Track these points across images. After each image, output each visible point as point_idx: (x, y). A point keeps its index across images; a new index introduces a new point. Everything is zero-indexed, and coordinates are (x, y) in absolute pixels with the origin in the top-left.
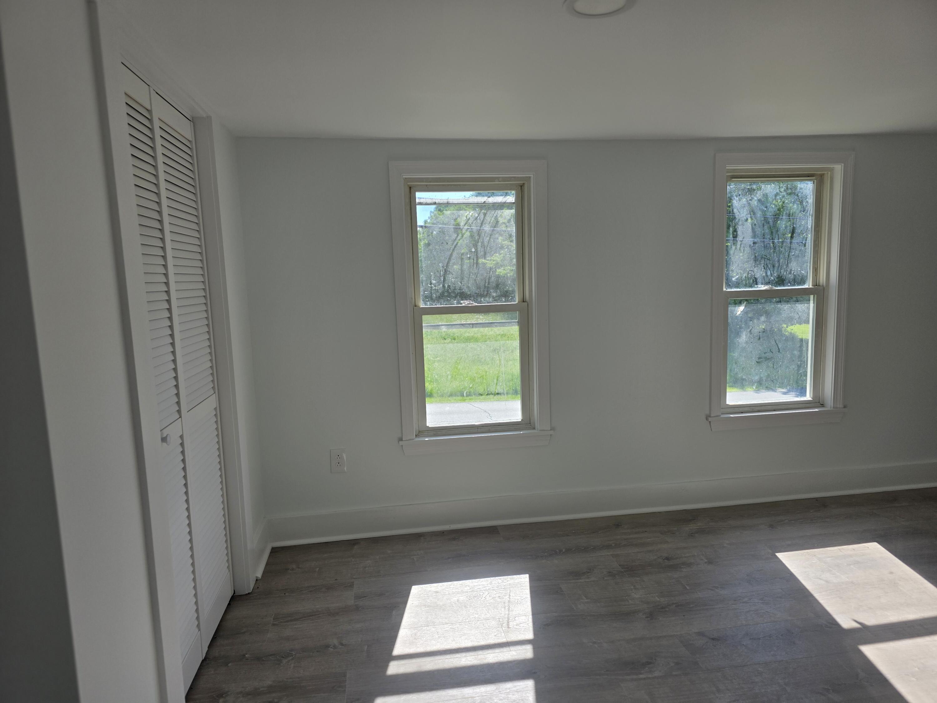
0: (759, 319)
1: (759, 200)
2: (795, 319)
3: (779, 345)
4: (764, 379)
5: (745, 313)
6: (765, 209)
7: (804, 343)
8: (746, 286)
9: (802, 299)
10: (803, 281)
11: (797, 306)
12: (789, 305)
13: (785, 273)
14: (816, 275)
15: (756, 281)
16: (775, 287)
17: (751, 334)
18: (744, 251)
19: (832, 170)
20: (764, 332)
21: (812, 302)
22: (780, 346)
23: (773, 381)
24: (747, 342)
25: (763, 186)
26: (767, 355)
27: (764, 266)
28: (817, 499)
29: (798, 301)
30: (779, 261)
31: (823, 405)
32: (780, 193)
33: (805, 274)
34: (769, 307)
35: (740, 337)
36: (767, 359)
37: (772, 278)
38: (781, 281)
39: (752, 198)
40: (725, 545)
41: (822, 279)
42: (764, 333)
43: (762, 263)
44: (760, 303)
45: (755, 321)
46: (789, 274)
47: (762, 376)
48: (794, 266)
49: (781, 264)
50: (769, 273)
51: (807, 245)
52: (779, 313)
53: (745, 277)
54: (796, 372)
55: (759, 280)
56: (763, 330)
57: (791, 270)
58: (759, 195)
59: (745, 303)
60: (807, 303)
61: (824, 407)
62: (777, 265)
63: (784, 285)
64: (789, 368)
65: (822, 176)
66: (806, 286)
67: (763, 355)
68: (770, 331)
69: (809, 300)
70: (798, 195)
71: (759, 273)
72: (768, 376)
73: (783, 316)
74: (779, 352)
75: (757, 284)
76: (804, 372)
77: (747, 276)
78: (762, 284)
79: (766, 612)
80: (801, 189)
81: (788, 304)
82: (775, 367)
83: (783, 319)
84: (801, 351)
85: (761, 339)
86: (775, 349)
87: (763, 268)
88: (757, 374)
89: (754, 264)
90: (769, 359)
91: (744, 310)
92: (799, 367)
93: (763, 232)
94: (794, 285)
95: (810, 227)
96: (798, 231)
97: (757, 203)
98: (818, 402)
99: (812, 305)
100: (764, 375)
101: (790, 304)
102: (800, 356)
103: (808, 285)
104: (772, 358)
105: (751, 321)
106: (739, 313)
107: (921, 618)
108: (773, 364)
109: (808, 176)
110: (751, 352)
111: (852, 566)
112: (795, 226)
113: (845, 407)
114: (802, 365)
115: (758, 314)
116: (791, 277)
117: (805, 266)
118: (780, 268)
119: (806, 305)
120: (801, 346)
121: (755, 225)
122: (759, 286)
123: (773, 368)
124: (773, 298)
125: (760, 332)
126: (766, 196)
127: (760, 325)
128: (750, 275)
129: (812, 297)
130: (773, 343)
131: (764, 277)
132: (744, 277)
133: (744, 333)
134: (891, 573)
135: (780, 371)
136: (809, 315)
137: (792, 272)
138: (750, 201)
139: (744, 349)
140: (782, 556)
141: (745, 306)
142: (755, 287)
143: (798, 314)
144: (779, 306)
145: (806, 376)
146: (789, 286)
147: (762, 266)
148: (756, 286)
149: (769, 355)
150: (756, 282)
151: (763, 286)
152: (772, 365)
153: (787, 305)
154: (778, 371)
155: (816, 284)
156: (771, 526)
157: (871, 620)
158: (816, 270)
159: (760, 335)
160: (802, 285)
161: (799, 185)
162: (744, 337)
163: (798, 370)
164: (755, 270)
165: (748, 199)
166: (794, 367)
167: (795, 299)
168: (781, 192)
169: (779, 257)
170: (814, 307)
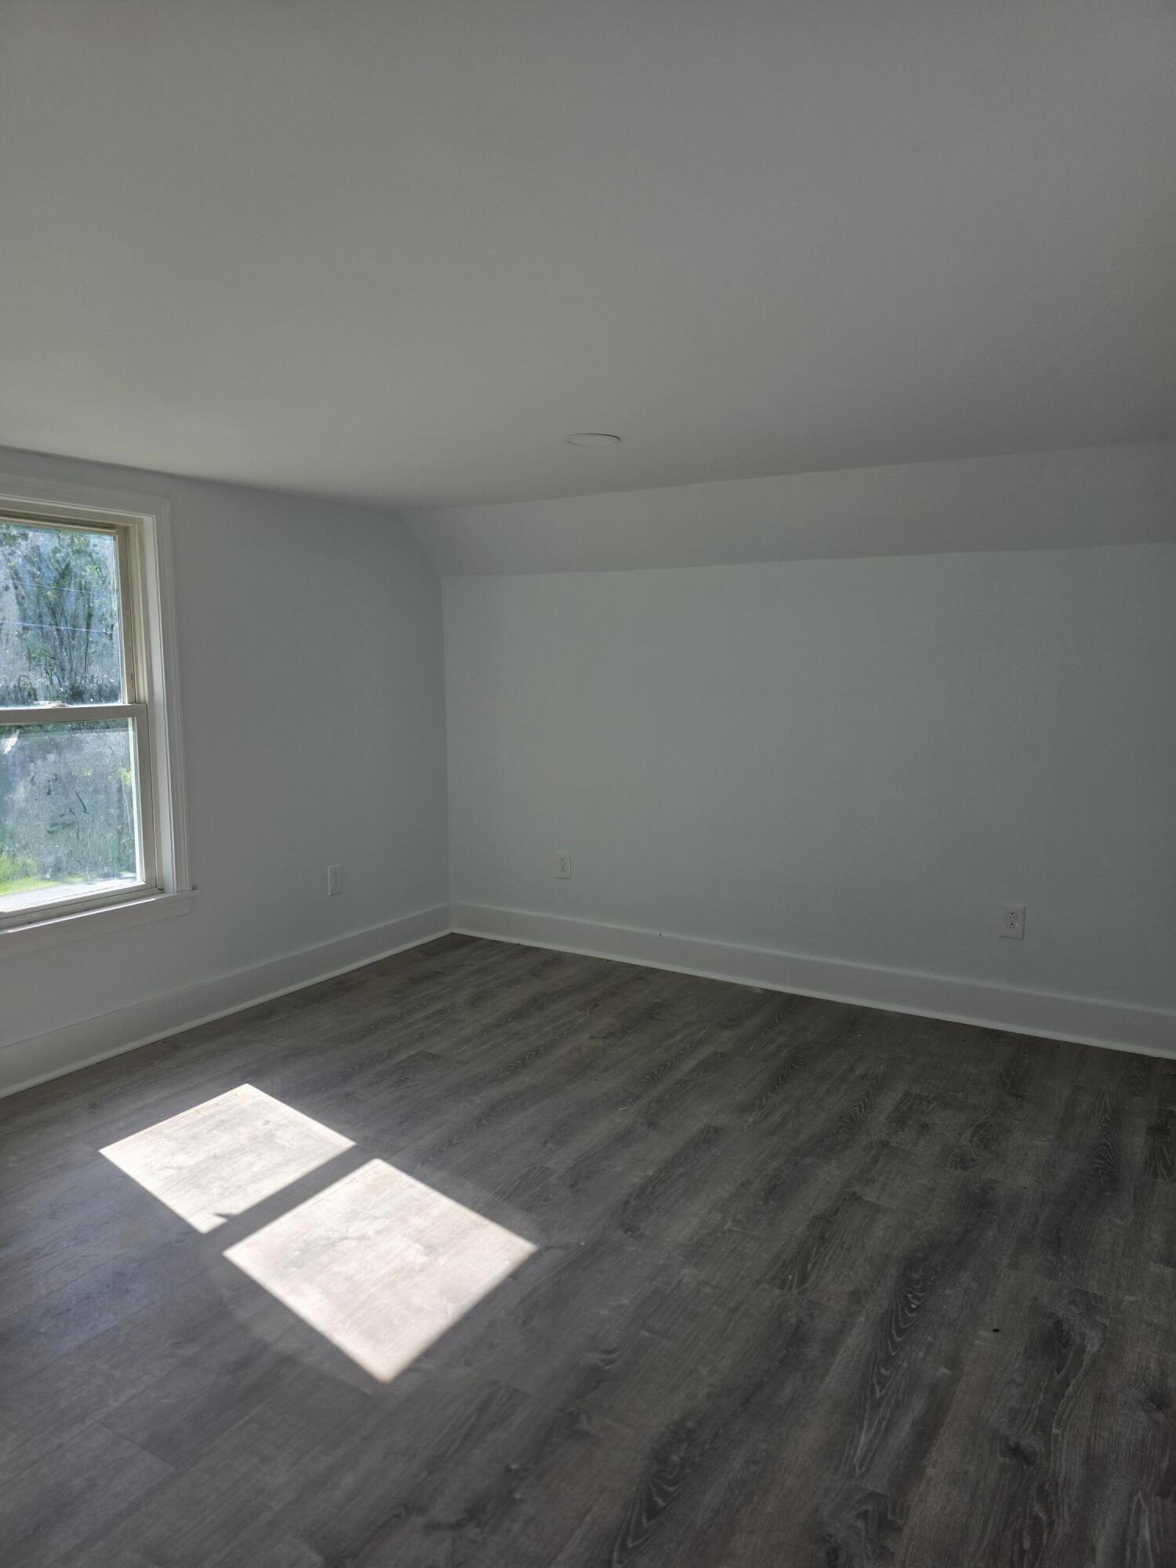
0: (45, 759)
1: (26, 558)
2: (108, 757)
3: (83, 801)
4: (64, 859)
5: (19, 748)
6: (39, 573)
7: (125, 795)
8: (17, 702)
9: (114, 724)
10: (114, 695)
11: (107, 736)
12: (96, 734)
13: (83, 682)
14: (134, 686)
15: (35, 695)
16: (69, 704)
17: (34, 784)
18: (7, 640)
19: (140, 522)
20: (56, 780)
21: (130, 728)
22: (86, 802)
23: (79, 861)
24: (27, 800)
25: (31, 534)
26: (65, 818)
27: (45, 669)
28: (164, 1041)
29: (108, 728)
30: (71, 661)
31: (162, 890)
32: (62, 549)
33: (116, 684)
34: (61, 737)
35: (14, 791)
36: (65, 825)
37: (62, 690)
38: (77, 694)
39: (12, 551)
40: (11, 1165)
41: (143, 692)
42: (57, 782)
43: (42, 663)
44: (45, 731)
45: (39, 762)
46: (90, 682)
47: (59, 854)
48: (95, 669)
49: (74, 667)
50: (55, 680)
51: (114, 637)
52: (79, 748)
53: (15, 686)
54: (116, 842)
55: (40, 693)
56: (54, 778)
57: (93, 677)
58: (24, 547)
59: (18, 731)
60: (124, 731)
61: (163, 892)
62: (68, 668)
63: (83, 702)
64: (105, 838)
65: (126, 530)
66: (119, 703)
67: (60, 820)
68: (67, 778)
69: (127, 726)
70: (90, 555)
71: (38, 681)
72: (70, 854)
73: (86, 751)
74: (85, 812)
75: (36, 700)
76: (128, 841)
77: (17, 685)
78: (46, 699)
80: (95, 546)
81: (92, 732)
82: (81, 837)
83: (87, 757)
84: (121, 807)
85: (53, 793)
86: (78, 808)
87: (44, 671)
88: (50, 853)
89: (27, 665)
90: (69, 825)
91: (16, 743)
92: (120, 833)
93: (38, 611)
94: (100, 701)
95: (116, 609)
96: (97, 613)
97: (23, 561)
98: (154, 886)
99: (131, 733)
100: (63, 852)
101: (97, 732)
102: (120, 816)
103: (123, 701)
104: (74, 822)
105: (32, 762)
106: (7, 749)
107: (304, 1174)
108: (78, 833)
109: (105, 528)
110: (38, 815)
111: (214, 1131)
112: (91, 605)
113: (194, 888)
114: (124, 830)
115: (45, 749)
116: (93, 687)
117: (114, 670)
118: (73, 674)
119: (121, 733)
120: (120, 800)
121: (23, 598)
122: (41, 702)
123: (78, 837)
124: (65, 722)
125: (49, 781)
126: (36, 549)
127: (48, 768)
128: (22, 683)
129: (130, 720)
130: (74, 797)
131: (48, 687)
132: (12, 686)
133: (22, 784)
134: (267, 1123)
135: (89, 844)
136: (128, 748)
137: (95, 680)
138: (10, 557)
139: (23, 813)
140: (108, 1152)
141: (19, 737)
142: (34, 705)
143: (111, 748)
144: (77, 735)
145: (133, 846)
146: (92, 703)
147: (42, 669)
148: (35, 702)
149: (68, 818)
150: (33, 696)
151: (47, 702)
152: (75, 835)
153: (91, 734)
154: (87, 845)
155: (134, 700)
156: (93, 1106)
157: (238, 1206)
158: (132, 678)
159: (49, 786)
160: (113, 702)
161: (92, 540)
162: (21, 792)
163: (120, 839)
164: (31, 674)
165: (6, 553)
166: (111, 835)
167: (102, 724)
168: (63, 547)
169: (71, 655)
170: (134, 736)
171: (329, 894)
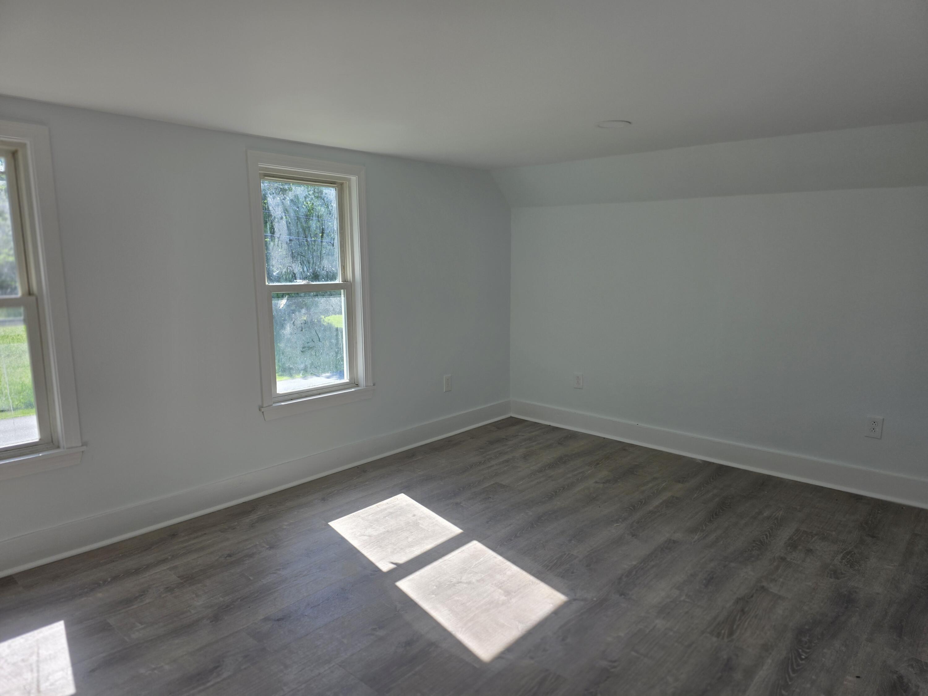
0: (300, 312)
1: (292, 201)
2: (331, 311)
3: (319, 335)
4: (309, 366)
5: (288, 306)
6: (297, 209)
7: (339, 332)
8: (286, 280)
9: (334, 293)
10: (334, 277)
11: (331, 299)
12: (325, 299)
13: (319, 270)
14: (344, 272)
15: (295, 276)
16: (312, 281)
17: (294, 325)
18: (282, 247)
19: (349, 180)
20: (305, 323)
21: (342, 295)
22: (320, 336)
23: (316, 367)
24: (291, 334)
25: (293, 188)
26: (309, 344)
27: (300, 263)
28: (357, 467)
29: (331, 295)
30: (313, 258)
31: (357, 385)
32: (309, 196)
33: (336, 271)
34: (308, 300)
35: (285, 329)
36: (310, 348)
37: (309, 274)
38: (316, 277)
39: (284, 197)
40: (285, 527)
41: (349, 276)
42: (306, 324)
43: (298, 259)
44: (300, 297)
45: (297, 313)
46: (322, 270)
47: (306, 364)
48: (325, 263)
49: (315, 261)
50: (305, 269)
51: (335, 245)
52: (317, 306)
53: (285, 272)
54: (335, 358)
55: (298, 276)
56: (305, 322)
57: (324, 267)
58: (290, 196)
59: (287, 296)
60: (339, 297)
61: (358, 386)
62: (311, 262)
63: (319, 281)
64: (329, 355)
65: (342, 184)
66: (337, 282)
67: (306, 345)
68: (310, 322)
69: (341, 294)
70: (323, 199)
71: (297, 268)
72: (312, 364)
73: (320, 308)
74: (319, 341)
75: (296, 279)
76: (340, 358)
77: (286, 271)
78: (300, 279)
79: (323, 578)
80: (326, 194)
81: (324, 298)
82: (317, 355)
83: (321, 311)
84: (337, 339)
85: (303, 330)
86: (316, 339)
87: (300, 264)
88: (302, 363)
89: (291, 260)
90: (311, 348)
91: (286, 303)
92: (337, 353)
93: (297, 230)
94: (327, 281)
95: (336, 229)
96: (327, 231)
97: (290, 203)
98: (354, 383)
99: (343, 298)
100: (308, 362)
101: (325, 298)
102: (337, 344)
103: (339, 281)
104: (314, 347)
105: (293, 313)
106: (282, 306)
107: (436, 545)
108: (316, 353)
109: (331, 184)
110: (296, 342)
111: (387, 518)
112: (323, 227)
113: (374, 385)
114: (339, 352)
115: (300, 306)
116: (324, 273)
117: (334, 263)
118: (314, 265)
119: (338, 298)
120: (337, 335)
121: (290, 223)
122: (298, 281)
123: (316, 355)
124: (310, 292)
125: (302, 324)
126: (296, 197)
127: (302, 317)
128: (289, 270)
129: (342, 291)
130: (314, 333)
131: (302, 273)
132: (284, 272)
133: (288, 325)
134: (414, 515)
135: (321, 358)
136: (341, 307)
137: (325, 269)
138: (283, 201)
139: (289, 340)
140: (331, 524)
141: (287, 300)
142: (295, 282)
143: (332, 307)
144: (316, 299)
145: (343, 361)
146: (323, 281)
147: (299, 262)
148: (295, 281)
149: (311, 344)
150: (294, 277)
151: (301, 281)
152: (314, 354)
153: (323, 299)
154: (320, 359)
155: (345, 280)
156: (323, 499)
157: (402, 559)
158: (344, 268)
159: (302, 326)
160: (334, 281)
161: (324, 191)
162: (288, 329)
163: (336, 356)
164: (293, 265)
165: (282, 198)
166: (332, 353)
167: (329, 293)
168: (309, 194)
169: (313, 255)
170: (344, 300)
171: (444, 391)
